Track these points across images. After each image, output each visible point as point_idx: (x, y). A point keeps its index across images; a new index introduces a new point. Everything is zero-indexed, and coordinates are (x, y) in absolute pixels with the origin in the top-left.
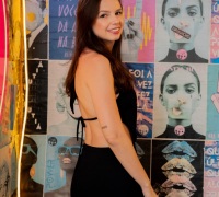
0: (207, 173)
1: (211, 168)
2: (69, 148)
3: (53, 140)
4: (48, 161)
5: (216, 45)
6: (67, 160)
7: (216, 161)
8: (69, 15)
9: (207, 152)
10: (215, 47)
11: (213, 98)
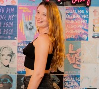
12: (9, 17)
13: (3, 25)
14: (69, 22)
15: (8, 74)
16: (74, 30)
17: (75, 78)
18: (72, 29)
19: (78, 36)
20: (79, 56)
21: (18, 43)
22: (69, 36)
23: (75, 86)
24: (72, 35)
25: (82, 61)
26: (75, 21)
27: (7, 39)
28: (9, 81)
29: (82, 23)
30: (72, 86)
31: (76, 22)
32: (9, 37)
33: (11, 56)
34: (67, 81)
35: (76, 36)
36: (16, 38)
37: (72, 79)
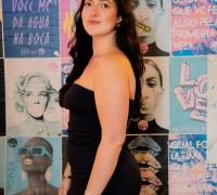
0: (172, 167)
1: (176, 161)
2: (30, 149)
3: (13, 142)
4: (8, 164)
5: (176, 37)
6: (29, 161)
7: (180, 154)
8: (23, 11)
9: (171, 146)
10: (176, 39)
11: (175, 91)
12: (41, 5)
13: (25, 24)
14: (180, 11)
15: (42, 136)
16: (191, 31)
17: (194, 142)
18: (187, 28)
19: (200, 46)
20: (204, 90)
21: (63, 65)
22: (179, 46)
23: (195, 161)
24: (186, 44)
25: (210, 103)
26: (193, 10)
27: (37, 56)
28: (44, 151)
29: (211, 13)
30: (188, 161)
31: (197, 11)
32: (42, 51)
33: (47, 95)
34: (177, 150)
35: (196, 45)
36: (56, 53)
37: (188, 145)
